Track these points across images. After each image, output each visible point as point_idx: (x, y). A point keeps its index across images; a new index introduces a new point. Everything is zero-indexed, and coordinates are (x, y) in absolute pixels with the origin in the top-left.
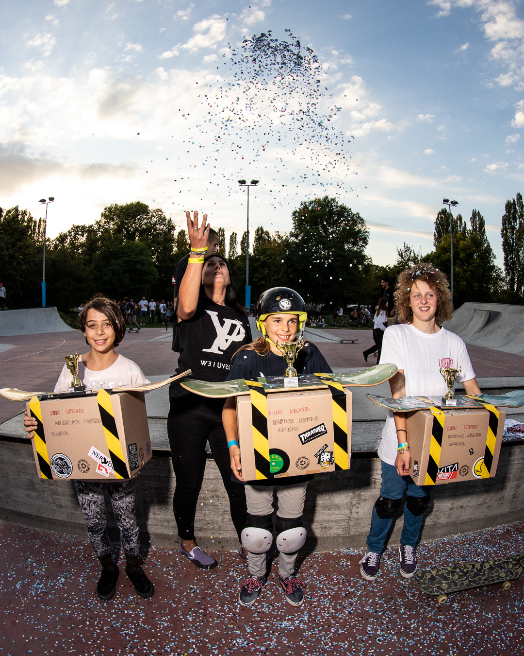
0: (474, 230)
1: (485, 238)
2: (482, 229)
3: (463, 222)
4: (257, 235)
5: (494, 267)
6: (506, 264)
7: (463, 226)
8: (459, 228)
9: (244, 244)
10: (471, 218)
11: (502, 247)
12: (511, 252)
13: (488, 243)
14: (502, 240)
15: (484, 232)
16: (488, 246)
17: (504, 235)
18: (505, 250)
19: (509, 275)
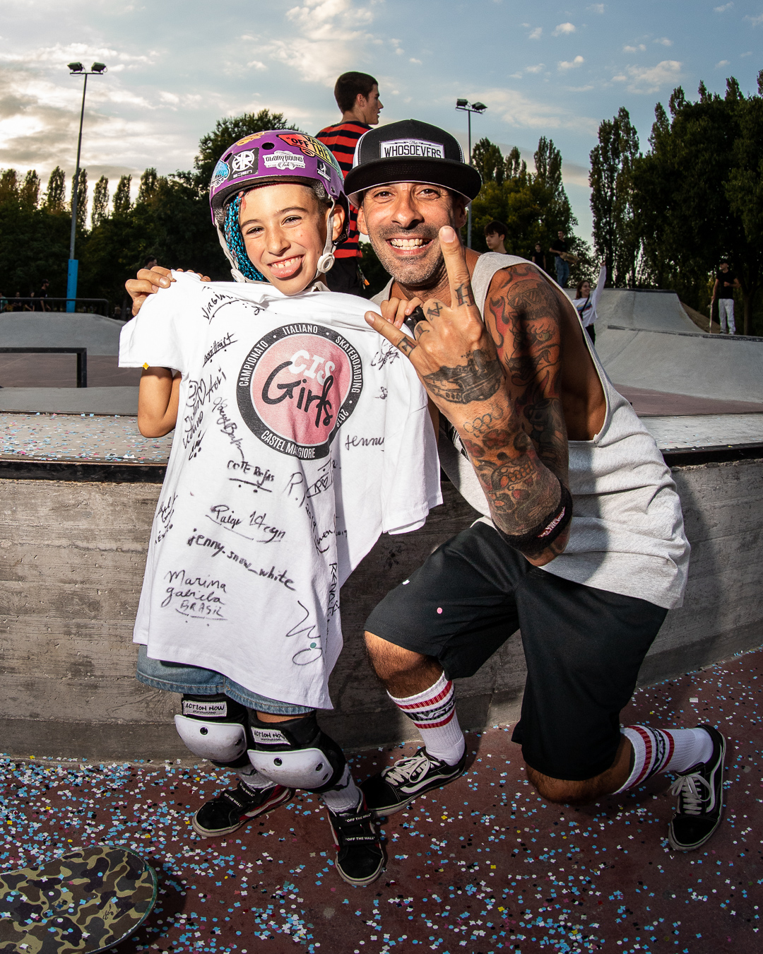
0: (541, 175)
1: (560, 189)
2: (555, 173)
3: (520, 161)
4: (146, 184)
5: (573, 239)
6: (597, 235)
7: (521, 168)
9: (121, 199)
10: (536, 154)
11: (590, 203)
12: (608, 212)
13: (566, 198)
14: (591, 190)
15: (559, 178)
16: (566, 202)
17: (596, 183)
18: (596, 209)
19: (602, 253)
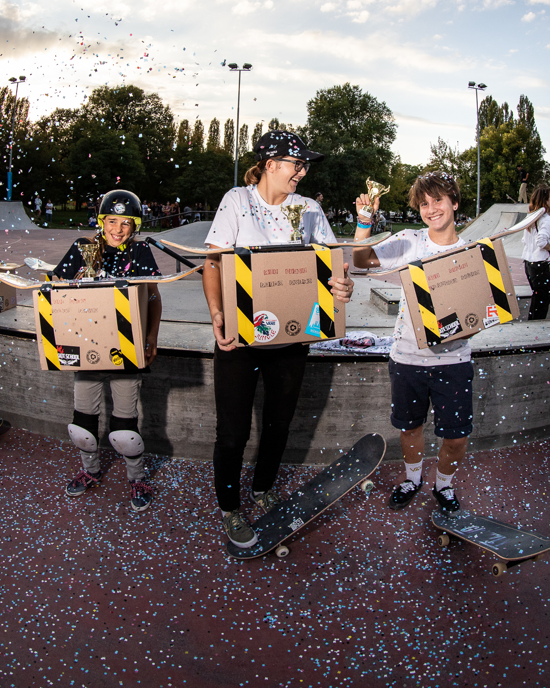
0: (522, 120)
1: (534, 129)
2: (531, 118)
3: (509, 111)
5: (543, 162)
7: (509, 115)
8: (504, 118)
9: (256, 137)
10: (518, 106)
13: (538, 135)
15: (533, 122)
16: (538, 138)
